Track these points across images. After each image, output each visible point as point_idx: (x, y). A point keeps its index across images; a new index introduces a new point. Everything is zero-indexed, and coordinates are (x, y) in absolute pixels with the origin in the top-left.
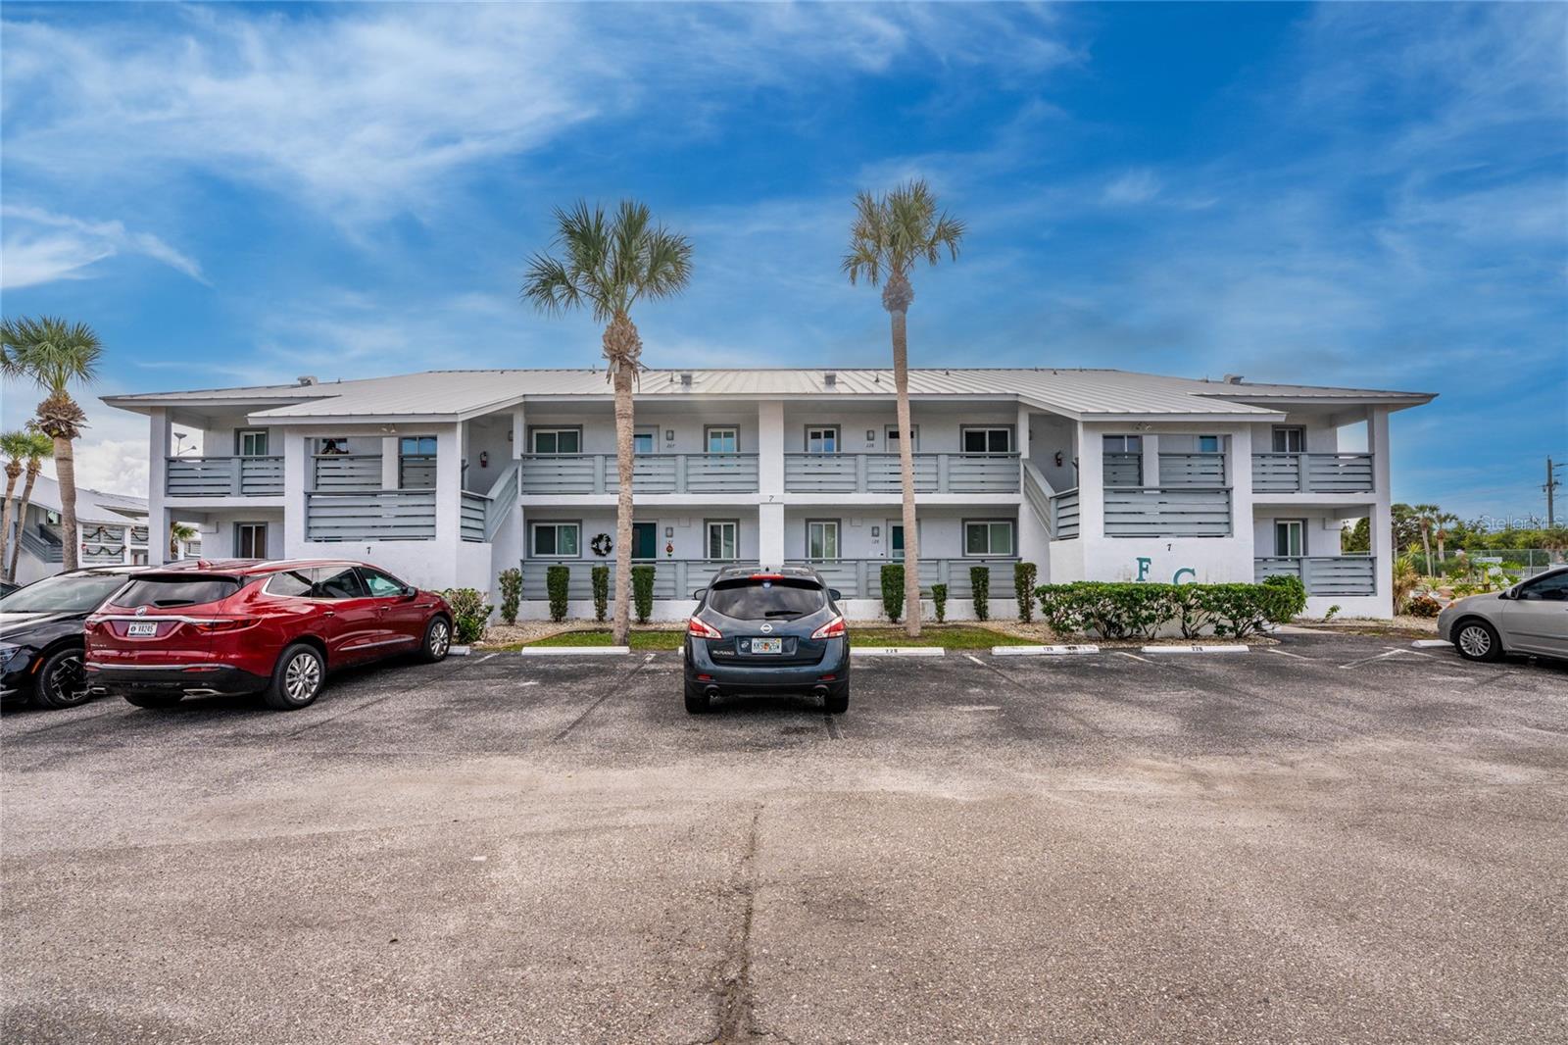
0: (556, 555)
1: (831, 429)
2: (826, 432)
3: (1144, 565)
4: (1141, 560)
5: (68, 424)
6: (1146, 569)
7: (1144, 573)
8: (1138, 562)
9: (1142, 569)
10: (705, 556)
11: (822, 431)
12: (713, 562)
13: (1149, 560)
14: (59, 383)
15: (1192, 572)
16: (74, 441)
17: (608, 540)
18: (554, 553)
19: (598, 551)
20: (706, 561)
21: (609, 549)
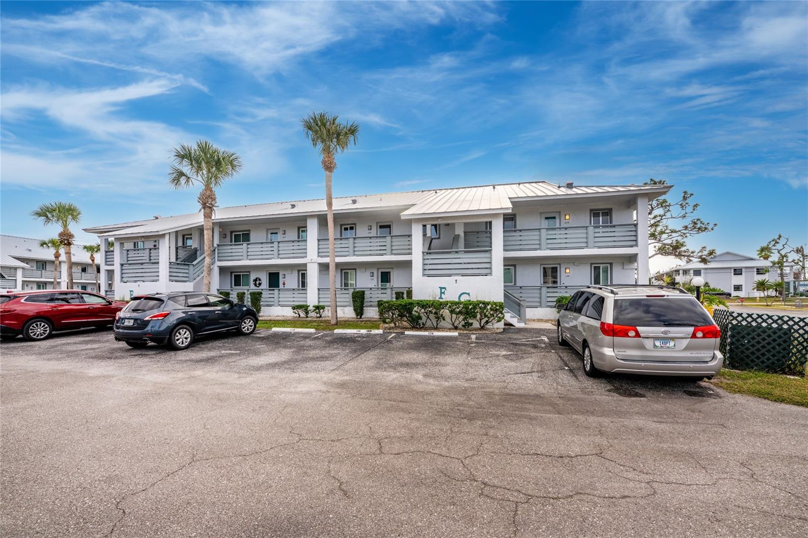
0: (241, 287)
1: (352, 226)
2: (350, 227)
3: (443, 290)
4: (441, 288)
5: (68, 240)
6: (444, 293)
7: (443, 295)
8: (439, 289)
9: (441, 293)
10: (299, 287)
11: (348, 226)
12: (302, 290)
13: (445, 288)
14: (65, 226)
15: (469, 294)
16: (72, 246)
17: (260, 280)
18: (240, 286)
19: (255, 285)
20: (299, 289)
21: (260, 284)
